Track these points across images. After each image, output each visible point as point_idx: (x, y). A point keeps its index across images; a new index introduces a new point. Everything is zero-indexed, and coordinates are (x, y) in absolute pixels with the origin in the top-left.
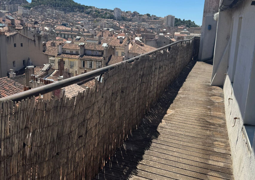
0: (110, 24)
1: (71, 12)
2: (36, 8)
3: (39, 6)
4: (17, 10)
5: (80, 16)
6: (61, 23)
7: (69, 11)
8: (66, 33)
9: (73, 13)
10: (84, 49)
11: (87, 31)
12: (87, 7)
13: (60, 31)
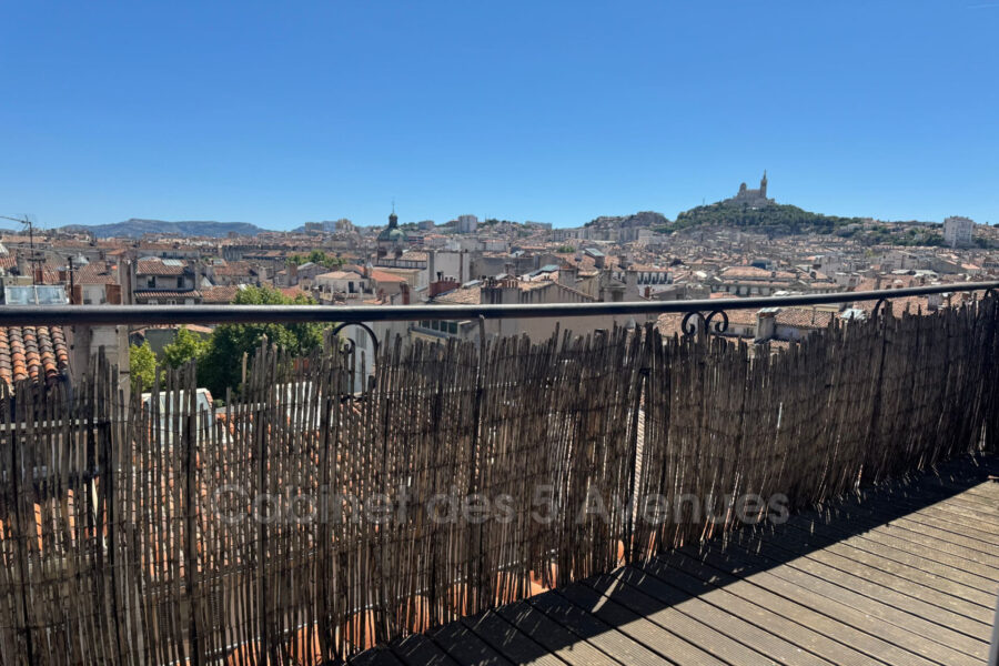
0: (921, 260)
1: (790, 234)
2: (687, 232)
3: (697, 226)
4: (637, 238)
5: (815, 243)
6: (751, 262)
7: (783, 234)
8: (756, 283)
9: (796, 237)
10: (771, 323)
11: (826, 277)
12: (842, 219)
13: (737, 278)
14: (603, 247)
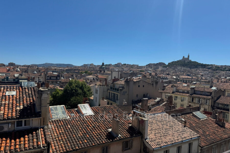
0: (228, 75)
1: (195, 68)
2: (170, 67)
3: (173, 66)
4: (159, 68)
5: (201, 70)
6: (186, 74)
7: (193, 68)
8: (188, 79)
9: (197, 69)
10: (193, 90)
11: (205, 78)
12: (208, 65)
13: (183, 78)
14: (151, 70)
